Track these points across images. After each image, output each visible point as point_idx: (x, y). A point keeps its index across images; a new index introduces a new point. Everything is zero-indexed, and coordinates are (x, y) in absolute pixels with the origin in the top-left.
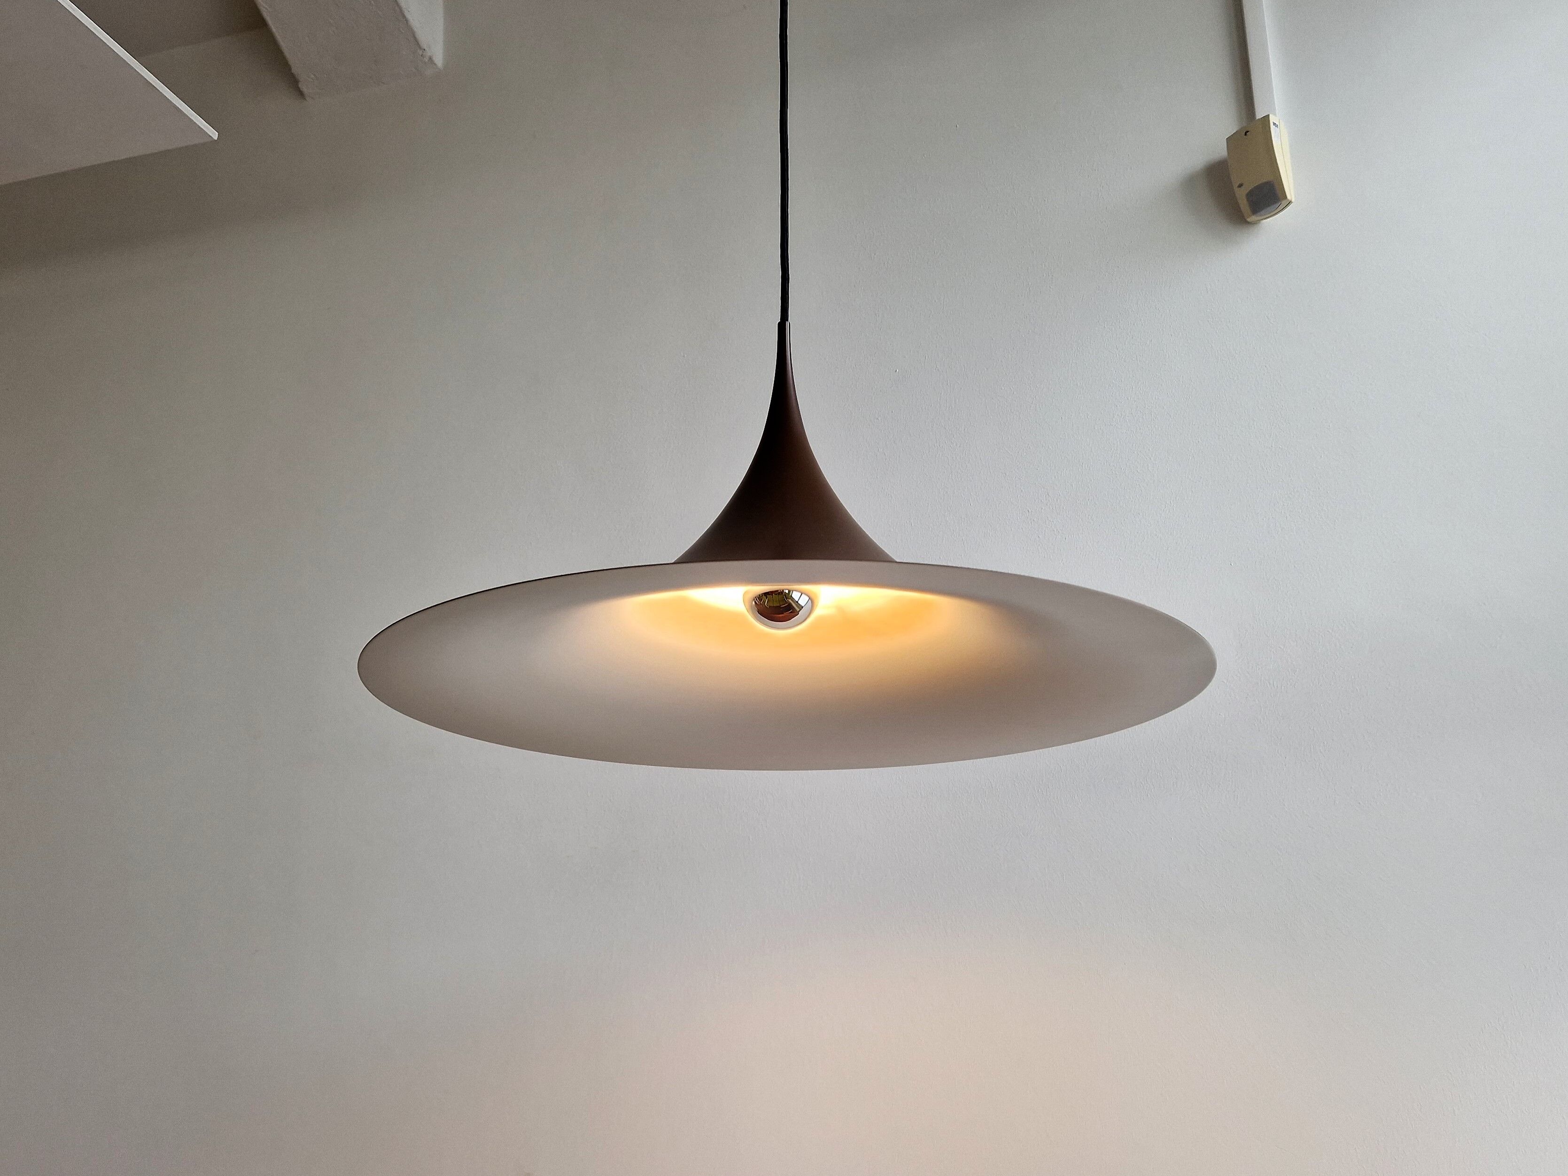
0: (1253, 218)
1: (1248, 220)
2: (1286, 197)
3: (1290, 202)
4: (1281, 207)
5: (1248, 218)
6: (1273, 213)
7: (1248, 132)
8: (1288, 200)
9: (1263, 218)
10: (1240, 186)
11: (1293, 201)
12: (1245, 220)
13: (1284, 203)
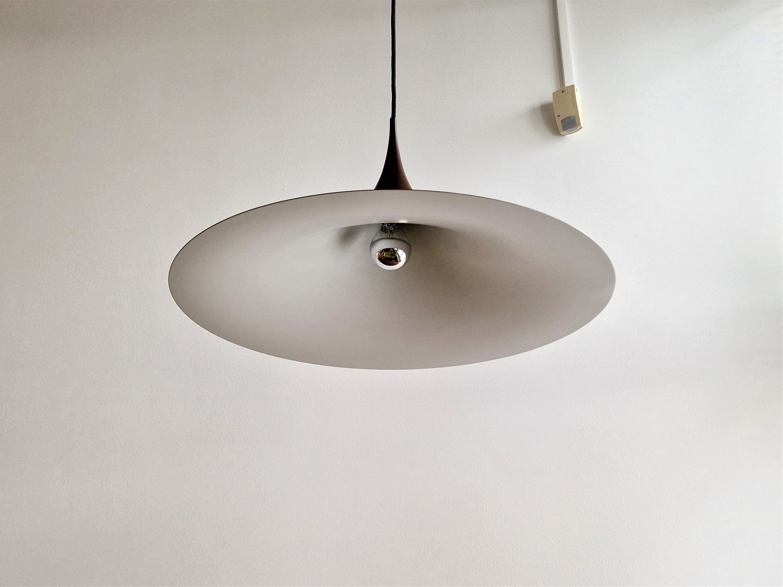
0: (563, 133)
1: (561, 133)
2: (580, 125)
3: (581, 128)
4: (578, 129)
5: (561, 132)
6: (573, 132)
7: (564, 91)
8: (581, 126)
9: (569, 133)
10: (559, 116)
11: (583, 127)
12: (560, 133)
13: (579, 127)
